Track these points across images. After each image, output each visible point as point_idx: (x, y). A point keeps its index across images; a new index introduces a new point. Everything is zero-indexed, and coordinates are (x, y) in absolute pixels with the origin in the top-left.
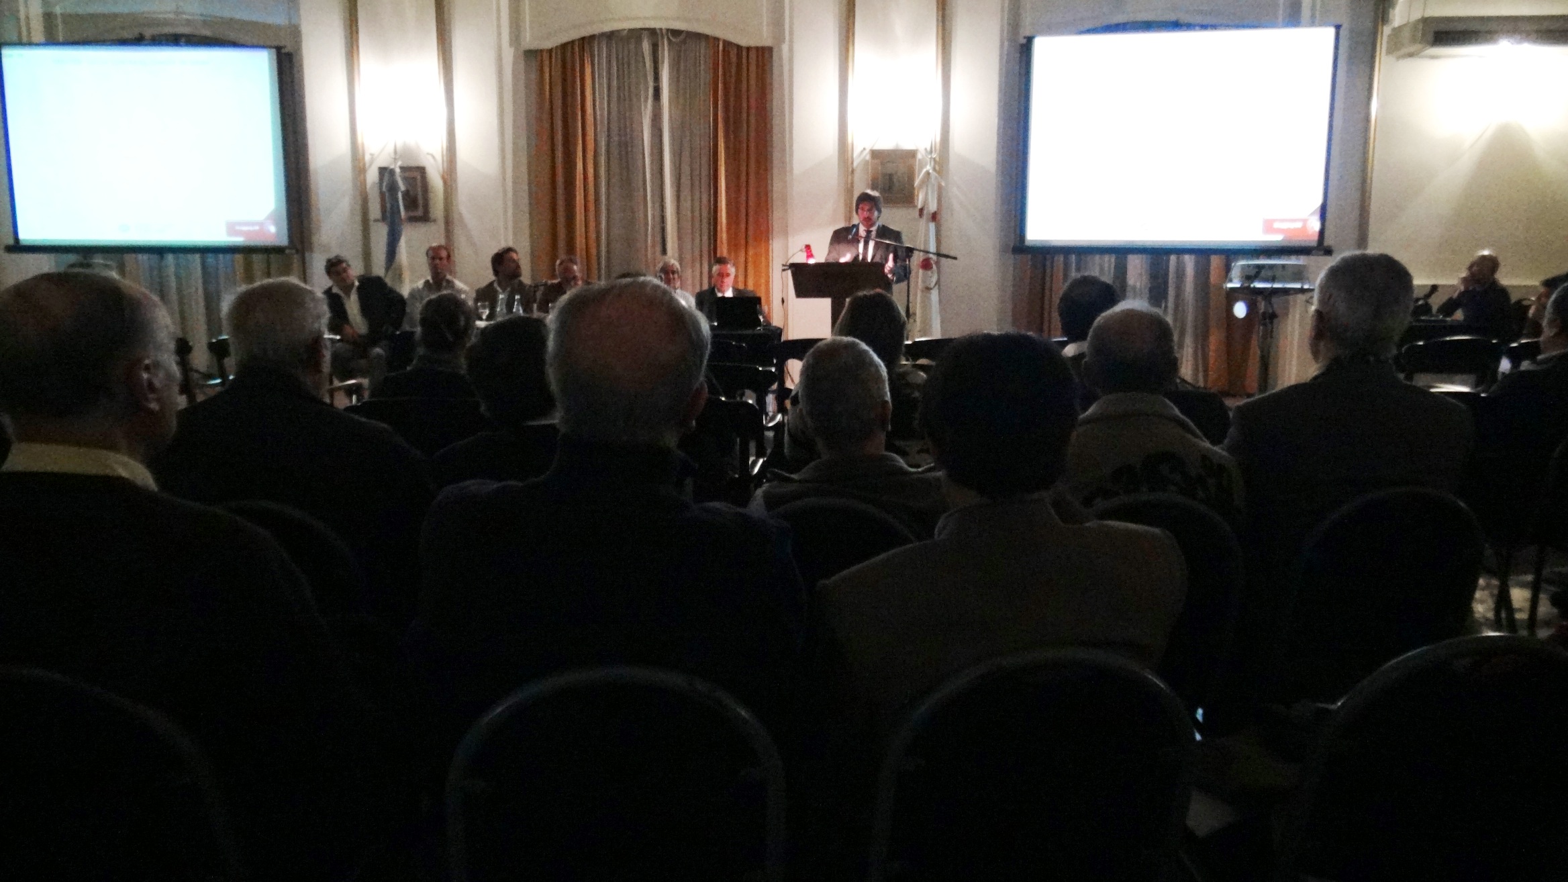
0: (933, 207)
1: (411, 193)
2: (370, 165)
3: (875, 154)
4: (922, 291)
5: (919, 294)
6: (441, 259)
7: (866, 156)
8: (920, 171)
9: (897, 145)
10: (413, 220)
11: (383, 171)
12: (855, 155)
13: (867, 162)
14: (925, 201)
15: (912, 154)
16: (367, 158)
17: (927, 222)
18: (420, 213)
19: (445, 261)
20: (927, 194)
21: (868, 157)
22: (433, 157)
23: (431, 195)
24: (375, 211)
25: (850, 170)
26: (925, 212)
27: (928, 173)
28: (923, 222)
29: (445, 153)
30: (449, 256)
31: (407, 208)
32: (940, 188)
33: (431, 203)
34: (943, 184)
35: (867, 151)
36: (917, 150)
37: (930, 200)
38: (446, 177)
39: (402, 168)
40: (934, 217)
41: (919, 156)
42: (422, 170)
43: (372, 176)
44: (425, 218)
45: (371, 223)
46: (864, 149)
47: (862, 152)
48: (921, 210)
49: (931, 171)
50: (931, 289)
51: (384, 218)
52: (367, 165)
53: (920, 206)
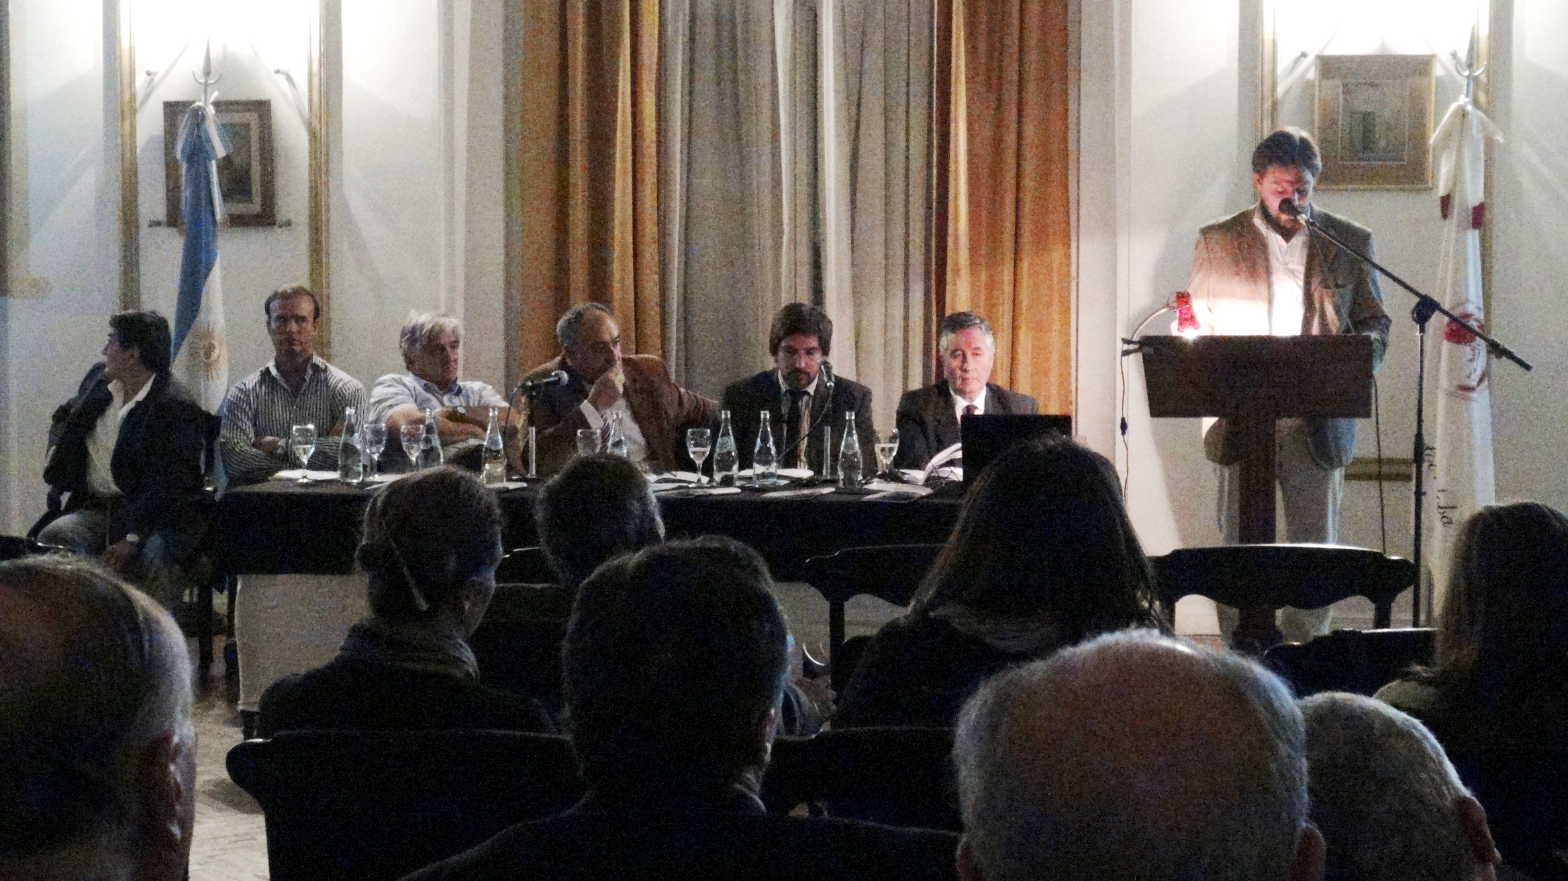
0: (1473, 194)
1: (237, 161)
2: (147, 97)
3: (1329, 66)
4: (1450, 394)
5: (1442, 400)
6: (300, 319)
7: (1306, 71)
8: (1442, 106)
9: (1383, 45)
10: (237, 221)
11: (173, 110)
12: (1281, 68)
13: (1308, 86)
14: (1457, 176)
15: (1421, 66)
16: (141, 80)
17: (1461, 228)
18: (255, 207)
19: (309, 326)
20: (1459, 159)
21: (1312, 75)
22: (289, 79)
23: (281, 166)
24: (152, 203)
25: (1268, 105)
26: (1456, 202)
27: (1463, 114)
28: (1450, 228)
29: (315, 69)
30: (317, 312)
31: (226, 196)
32: (1490, 143)
33: (280, 182)
34: (1500, 138)
35: (1311, 58)
36: (1433, 56)
37: (1468, 174)
38: (316, 123)
39: (217, 104)
40: (1478, 217)
41: (1438, 71)
42: (262, 108)
43: (150, 123)
44: (266, 218)
45: (144, 229)
46: (1304, 55)
47: (1297, 60)
48: (1446, 202)
49: (1470, 108)
50: (1472, 389)
51: (173, 220)
52: (139, 99)
53: (1441, 191)
